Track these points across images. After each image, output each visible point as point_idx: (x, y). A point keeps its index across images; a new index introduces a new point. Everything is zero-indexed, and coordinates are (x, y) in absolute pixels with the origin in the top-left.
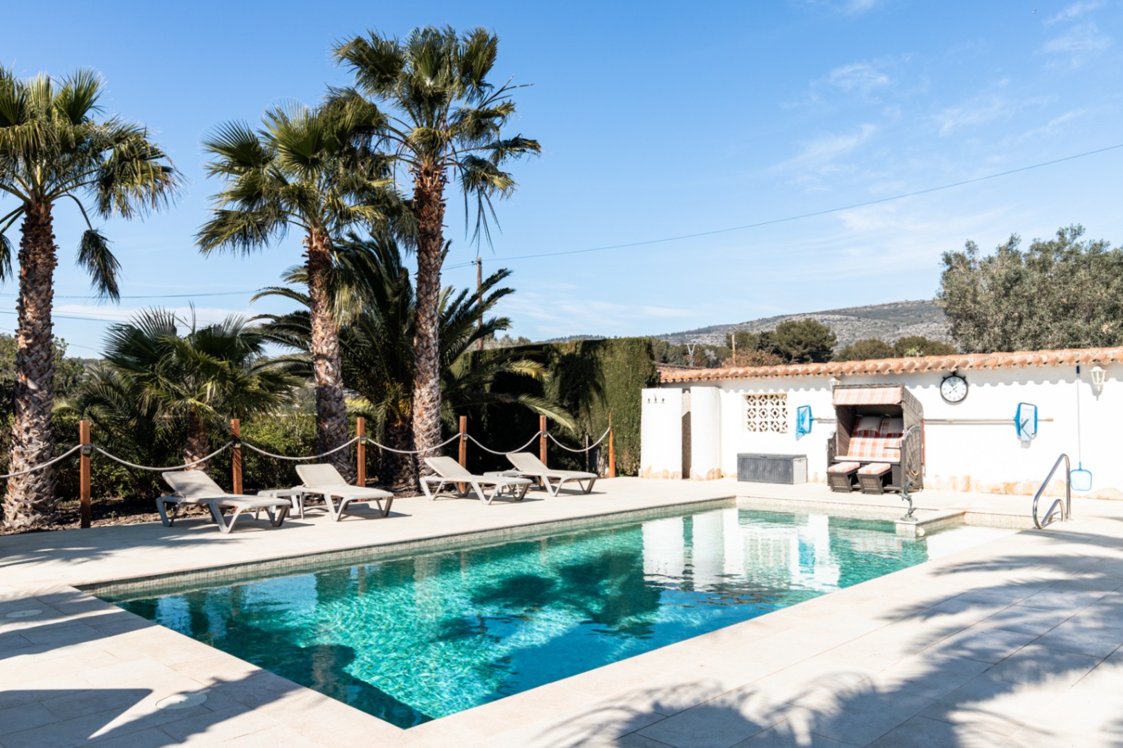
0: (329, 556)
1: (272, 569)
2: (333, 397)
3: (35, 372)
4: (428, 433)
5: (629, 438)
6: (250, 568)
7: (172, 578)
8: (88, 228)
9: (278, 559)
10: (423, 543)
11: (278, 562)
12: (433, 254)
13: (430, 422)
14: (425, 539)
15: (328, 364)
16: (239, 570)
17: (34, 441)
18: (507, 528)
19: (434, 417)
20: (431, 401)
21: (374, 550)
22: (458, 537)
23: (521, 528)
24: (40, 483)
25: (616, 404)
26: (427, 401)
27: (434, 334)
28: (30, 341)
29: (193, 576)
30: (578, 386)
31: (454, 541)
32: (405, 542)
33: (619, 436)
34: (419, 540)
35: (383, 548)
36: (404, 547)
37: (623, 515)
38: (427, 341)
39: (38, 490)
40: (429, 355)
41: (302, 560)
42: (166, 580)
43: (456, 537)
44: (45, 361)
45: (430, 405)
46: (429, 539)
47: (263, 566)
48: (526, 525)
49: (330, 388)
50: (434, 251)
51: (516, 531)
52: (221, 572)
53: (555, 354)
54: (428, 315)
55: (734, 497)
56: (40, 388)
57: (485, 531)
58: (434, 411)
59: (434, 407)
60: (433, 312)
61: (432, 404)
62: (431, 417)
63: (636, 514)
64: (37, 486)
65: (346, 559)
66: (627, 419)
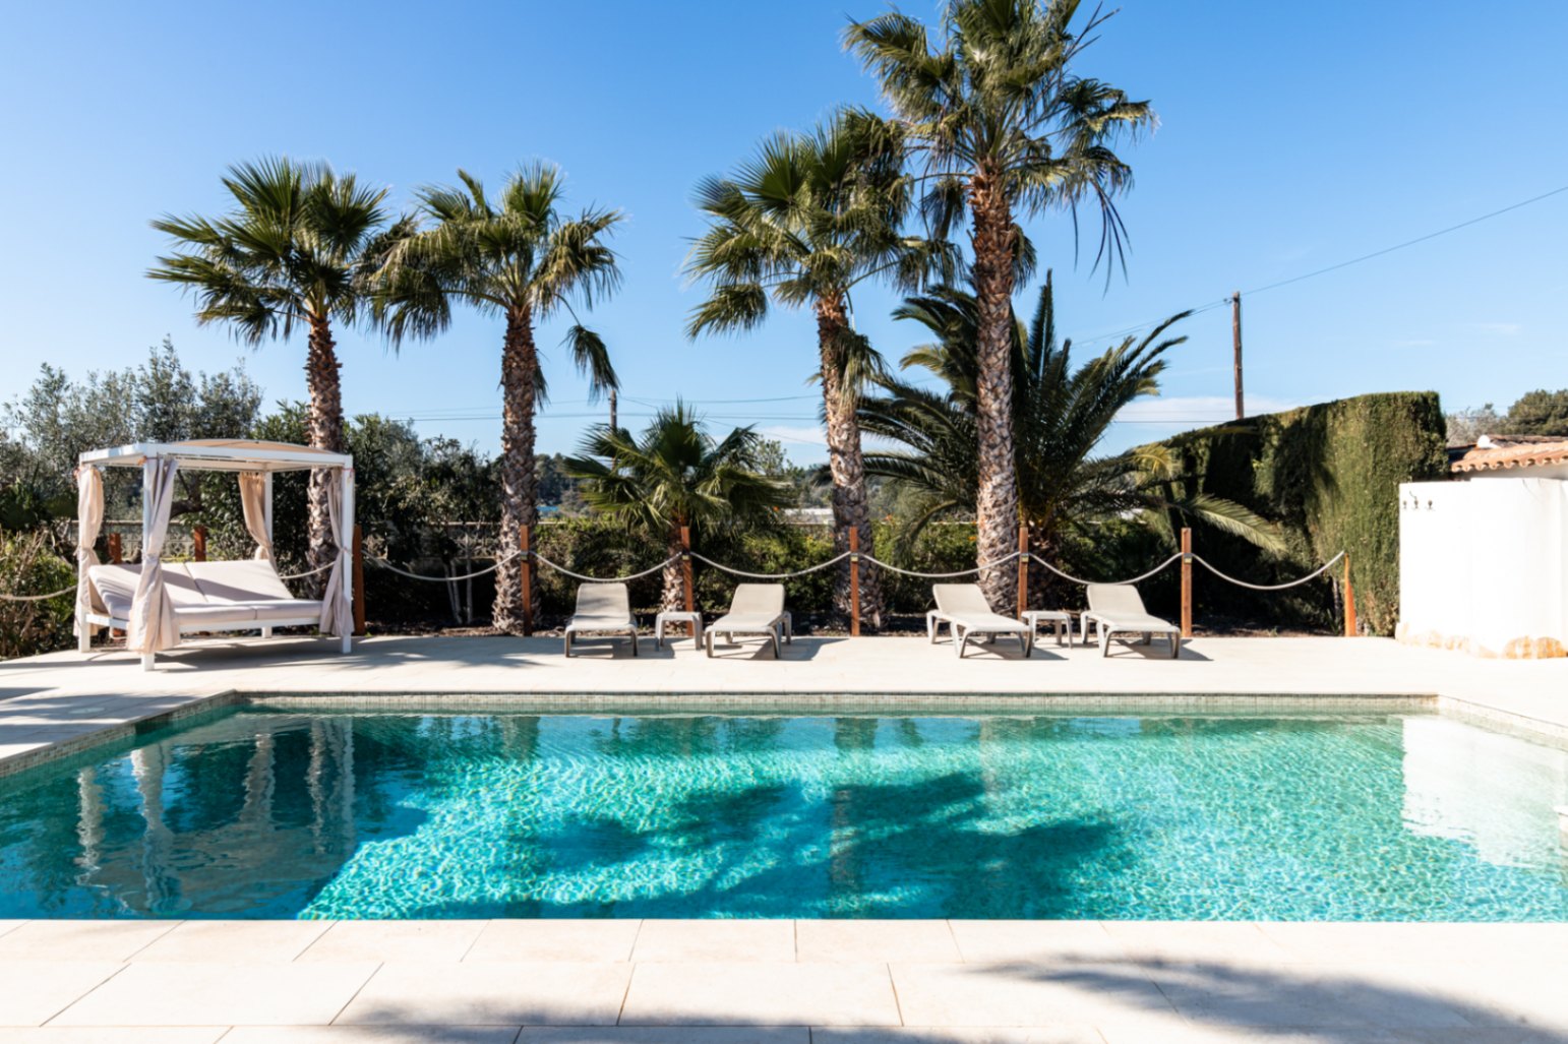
0: (531, 698)
1: (456, 704)
2: (846, 500)
3: (512, 476)
4: (991, 550)
5: (1372, 569)
6: (429, 698)
7: (340, 698)
8: (576, 324)
9: (464, 693)
10: (674, 698)
11: (465, 696)
12: (993, 299)
13: (994, 535)
14: (679, 694)
15: (839, 458)
16: (416, 699)
17: (511, 545)
18: (827, 693)
19: (999, 529)
20: (994, 506)
21: (597, 699)
22: (736, 698)
23: (857, 697)
24: (515, 588)
25: (1351, 510)
26: (990, 505)
27: (1000, 412)
28: (509, 446)
29: (363, 699)
30: (1297, 480)
31: (727, 702)
32: (646, 694)
33: (1357, 566)
34: (669, 694)
35: (611, 698)
36: (644, 700)
37: (1092, 700)
38: (988, 422)
39: (513, 595)
40: (991, 442)
41: (494, 698)
42: (334, 699)
43: (732, 697)
44: (523, 465)
45: (993, 512)
46: (685, 694)
47: (444, 699)
48: (866, 694)
49: (843, 488)
50: (994, 294)
51: (846, 700)
52: (395, 699)
53: (1273, 430)
54: (989, 386)
55: (1432, 697)
56: (516, 493)
57: (785, 694)
58: (999, 520)
59: (1000, 513)
60: (996, 381)
61: (996, 509)
62: (995, 528)
63: (1122, 700)
64: (512, 590)
65: (555, 705)
66: (1366, 536)
